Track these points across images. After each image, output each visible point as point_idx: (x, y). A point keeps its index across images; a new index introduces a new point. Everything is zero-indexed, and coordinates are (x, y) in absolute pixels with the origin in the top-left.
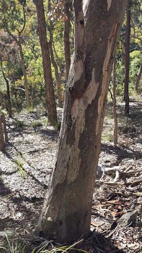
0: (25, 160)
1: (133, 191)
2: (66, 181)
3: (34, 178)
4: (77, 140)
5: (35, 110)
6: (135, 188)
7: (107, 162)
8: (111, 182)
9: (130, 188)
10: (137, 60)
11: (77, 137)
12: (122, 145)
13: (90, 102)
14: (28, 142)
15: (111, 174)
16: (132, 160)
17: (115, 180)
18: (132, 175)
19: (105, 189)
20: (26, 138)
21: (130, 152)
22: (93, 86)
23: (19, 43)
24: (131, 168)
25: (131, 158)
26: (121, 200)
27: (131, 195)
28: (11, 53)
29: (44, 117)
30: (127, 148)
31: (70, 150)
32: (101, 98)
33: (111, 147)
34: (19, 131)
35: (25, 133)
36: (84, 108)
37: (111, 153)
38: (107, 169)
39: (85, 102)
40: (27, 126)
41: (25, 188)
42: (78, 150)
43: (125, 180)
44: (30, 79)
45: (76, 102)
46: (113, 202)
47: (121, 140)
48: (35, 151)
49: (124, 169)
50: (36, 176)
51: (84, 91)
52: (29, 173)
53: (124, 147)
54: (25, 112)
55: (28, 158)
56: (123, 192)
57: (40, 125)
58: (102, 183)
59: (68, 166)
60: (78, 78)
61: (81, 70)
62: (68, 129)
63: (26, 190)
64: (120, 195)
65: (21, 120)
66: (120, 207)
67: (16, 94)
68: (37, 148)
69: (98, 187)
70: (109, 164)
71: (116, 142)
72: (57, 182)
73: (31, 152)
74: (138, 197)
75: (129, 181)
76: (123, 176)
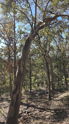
0: (2, 110)
1: (30, 117)
2: (11, 116)
3: (4, 116)
4: (14, 105)
5: (7, 94)
6: (31, 116)
7: (24, 109)
8: (25, 115)
9: (29, 116)
10: (33, 79)
11: (14, 104)
12: (29, 103)
13: (17, 94)
14: (4, 104)
15: (25, 112)
16: (31, 108)
17: (26, 114)
18: (30, 112)
19: (23, 117)
20: (4, 103)
21: (31, 105)
22: (18, 90)
23: (4, 76)
24: (30, 110)
25: (31, 107)
26: (26, 120)
27: (29, 118)
28: (2, 78)
29: (9, 96)
30: (30, 104)
31: (12, 108)
32: (20, 93)
33: (26, 104)
34: (2, 101)
35: (4, 101)
36: (16, 96)
37: (26, 106)
38: (24, 111)
39: (16, 95)
40: (4, 99)
41: (1, 119)
42: (14, 107)
43: (28, 114)
44: (7, 85)
45: (14, 95)
46: (24, 121)
47: (29, 102)
48: (6, 107)
49: (28, 111)
50: (5, 115)
51: (16, 92)
52: (3, 114)
53: (29, 104)
54: (4, 94)
55: (3, 109)
56: (27, 118)
57: (8, 98)
58: (22, 116)
59: (11, 112)
60: (15, 89)
61: (15, 87)
62: (12, 102)
63: (1, 120)
64: (26, 119)
65: (3, 97)
66: (26, 123)
67: (2, 89)
68: (6, 106)
69: (21, 117)
70: (25, 109)
71: (27, 103)
72: (9, 117)
73: (4, 107)
74: (31, 119)
75: (29, 114)
76: (28, 113)
